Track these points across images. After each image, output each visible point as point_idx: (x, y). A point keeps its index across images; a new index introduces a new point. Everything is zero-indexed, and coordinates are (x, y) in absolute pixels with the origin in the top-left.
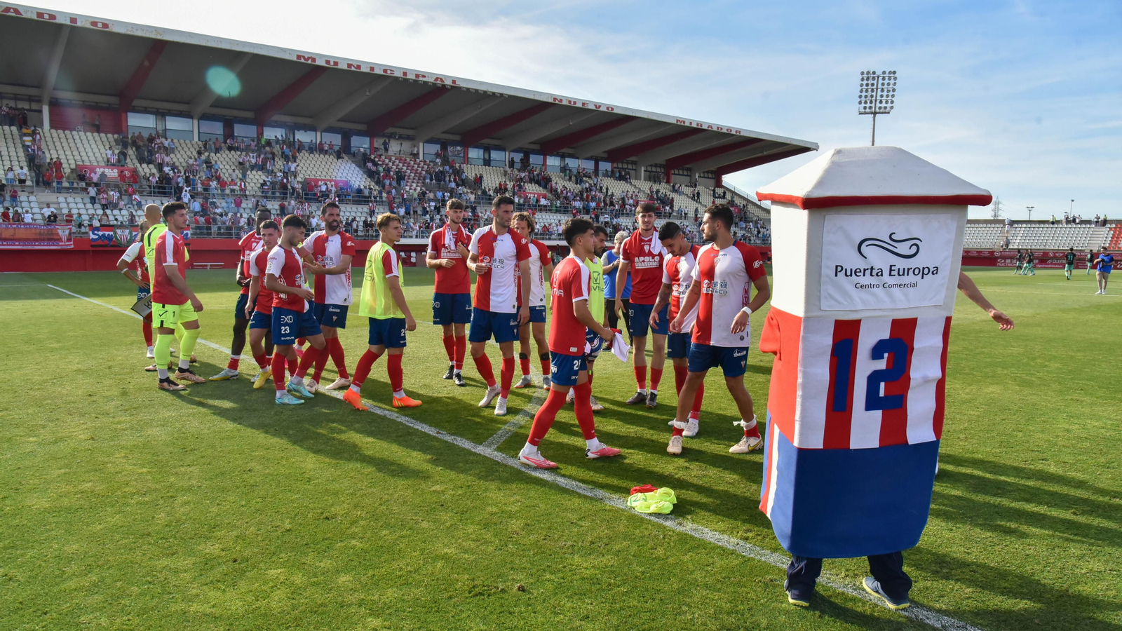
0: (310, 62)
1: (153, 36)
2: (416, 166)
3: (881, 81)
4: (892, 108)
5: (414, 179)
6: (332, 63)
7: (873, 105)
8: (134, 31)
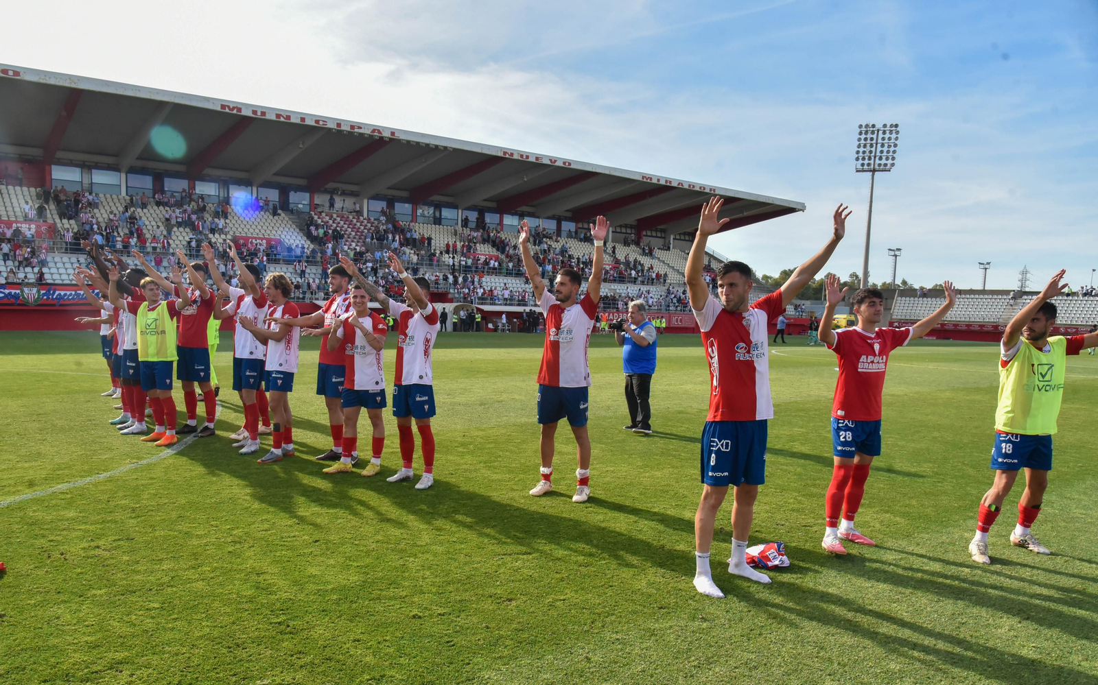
0: (235, 112)
1: (67, 84)
2: (358, 224)
3: (881, 135)
4: (893, 165)
5: (354, 238)
6: (259, 113)
7: (872, 162)
8: (47, 78)
